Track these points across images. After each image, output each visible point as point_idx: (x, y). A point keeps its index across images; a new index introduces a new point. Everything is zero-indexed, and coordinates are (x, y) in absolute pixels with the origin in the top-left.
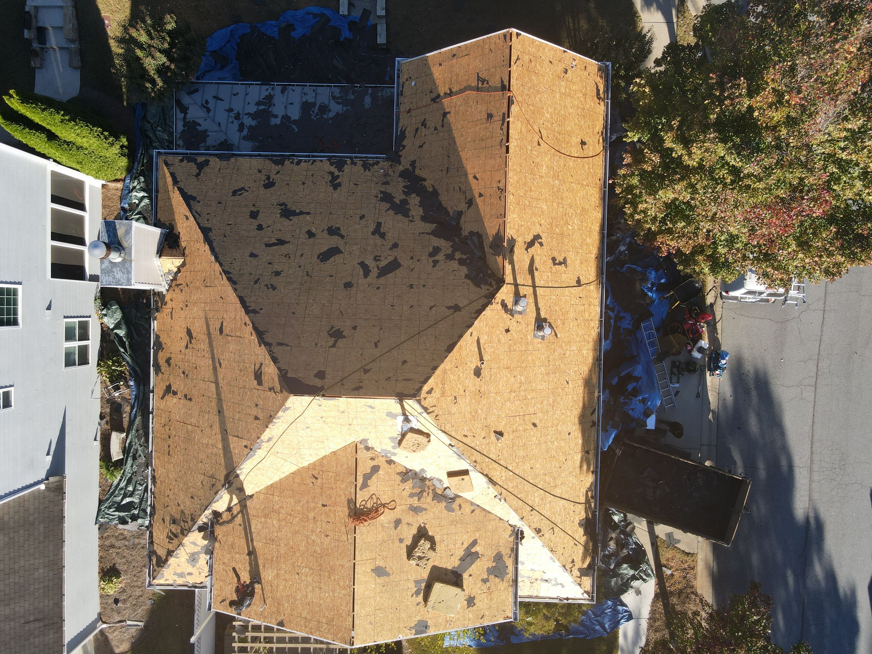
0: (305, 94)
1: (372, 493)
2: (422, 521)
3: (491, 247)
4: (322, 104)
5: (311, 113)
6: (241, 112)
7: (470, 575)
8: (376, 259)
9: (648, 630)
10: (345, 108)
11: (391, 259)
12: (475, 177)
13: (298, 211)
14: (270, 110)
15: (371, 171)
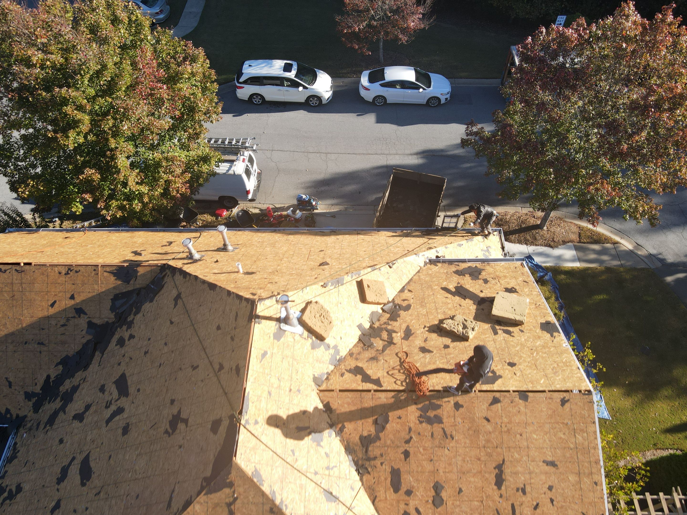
1: (386, 374)
2: (422, 330)
3: (128, 282)
7: (482, 291)
9: (536, 245)
11: (113, 388)
12: (52, 305)
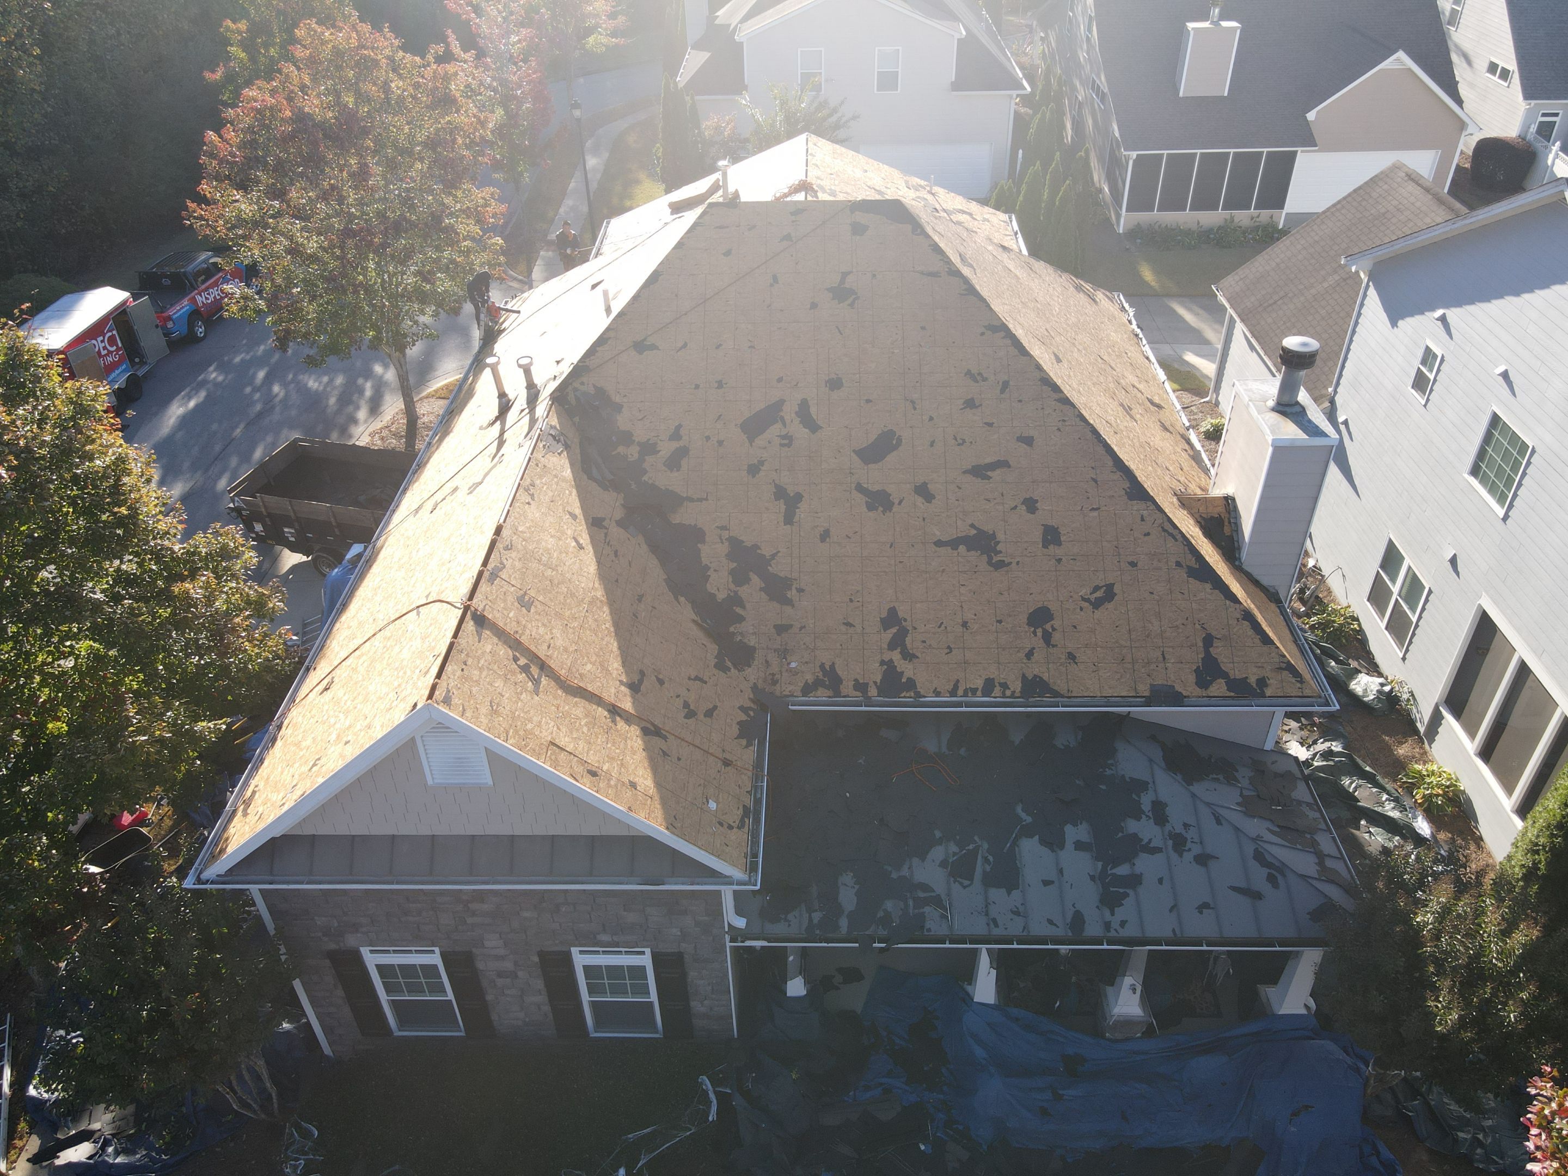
0: (1017, 913)
4: (966, 882)
5: (991, 858)
6: (1174, 856)
8: (788, 440)
10: (905, 872)
11: (760, 441)
13: (962, 548)
14: (1100, 864)
15: (818, 664)
